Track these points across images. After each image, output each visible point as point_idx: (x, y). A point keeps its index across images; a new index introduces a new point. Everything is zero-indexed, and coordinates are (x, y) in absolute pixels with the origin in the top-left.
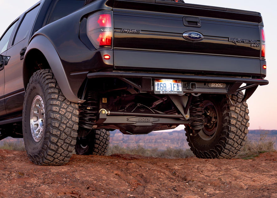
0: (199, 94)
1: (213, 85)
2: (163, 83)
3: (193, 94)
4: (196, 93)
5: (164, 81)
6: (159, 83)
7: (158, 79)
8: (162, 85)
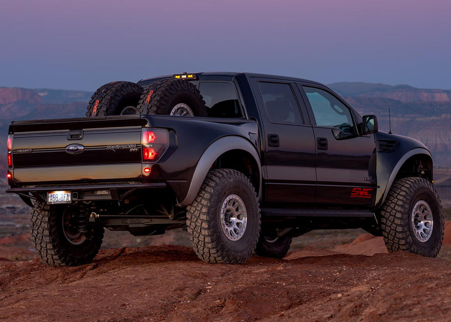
0: (90, 202)
1: (99, 193)
2: (55, 194)
3: (85, 202)
4: (87, 201)
5: (56, 193)
6: (53, 194)
7: (51, 191)
8: (55, 196)
